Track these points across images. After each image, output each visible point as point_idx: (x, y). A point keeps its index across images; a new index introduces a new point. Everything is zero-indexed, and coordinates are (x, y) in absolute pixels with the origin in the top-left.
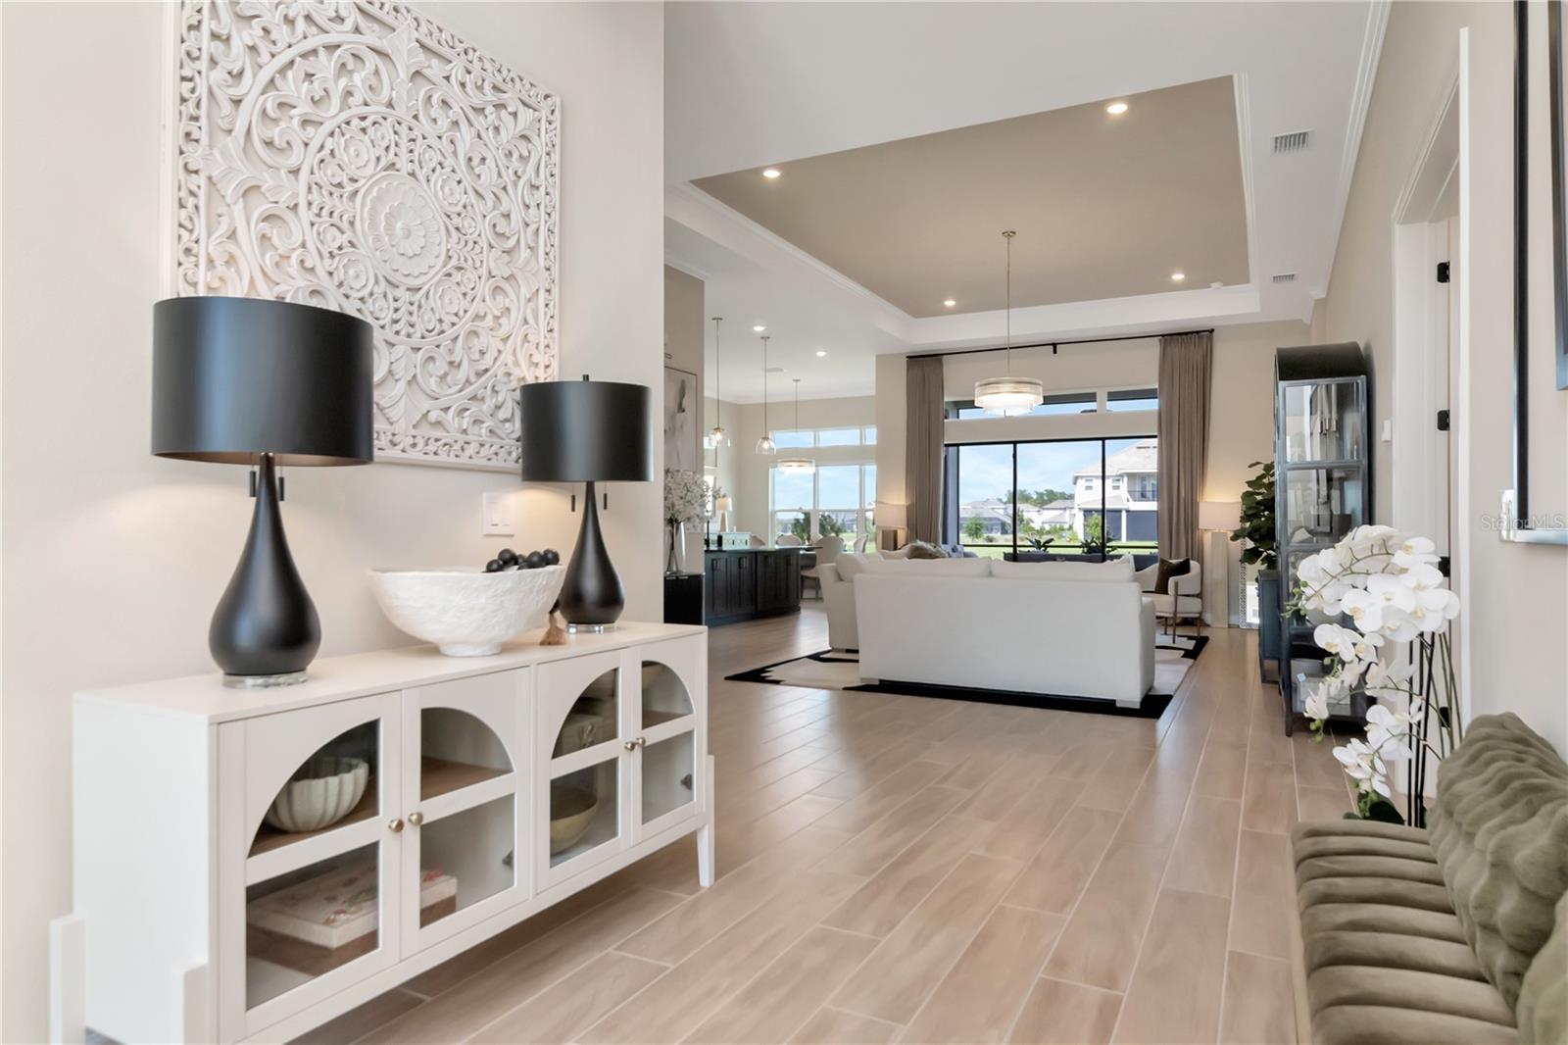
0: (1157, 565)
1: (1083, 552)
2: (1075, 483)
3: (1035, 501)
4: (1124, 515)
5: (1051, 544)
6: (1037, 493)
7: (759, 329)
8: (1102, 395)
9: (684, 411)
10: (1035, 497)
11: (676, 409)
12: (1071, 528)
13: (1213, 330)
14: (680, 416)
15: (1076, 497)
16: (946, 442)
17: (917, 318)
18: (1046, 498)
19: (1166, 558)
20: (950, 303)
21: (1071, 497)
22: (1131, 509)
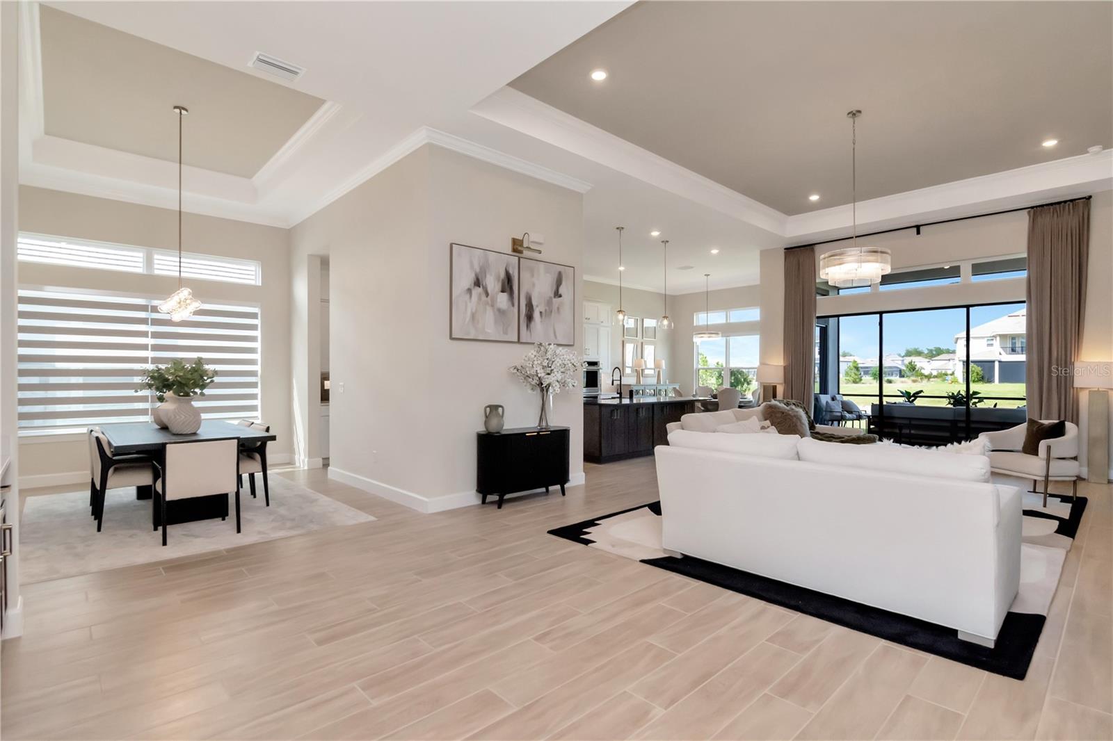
0: (1025, 425)
1: (949, 403)
2: (956, 342)
3: (926, 355)
4: (997, 364)
5: (920, 395)
6: (928, 350)
7: (655, 234)
8: (966, 269)
9: (560, 296)
10: (926, 352)
11: (553, 296)
12: (953, 374)
13: (1090, 197)
14: (556, 301)
15: (957, 352)
16: (817, 315)
17: (790, 215)
18: (934, 353)
19: (1036, 418)
20: (814, 198)
21: (954, 352)
22: (1003, 360)
